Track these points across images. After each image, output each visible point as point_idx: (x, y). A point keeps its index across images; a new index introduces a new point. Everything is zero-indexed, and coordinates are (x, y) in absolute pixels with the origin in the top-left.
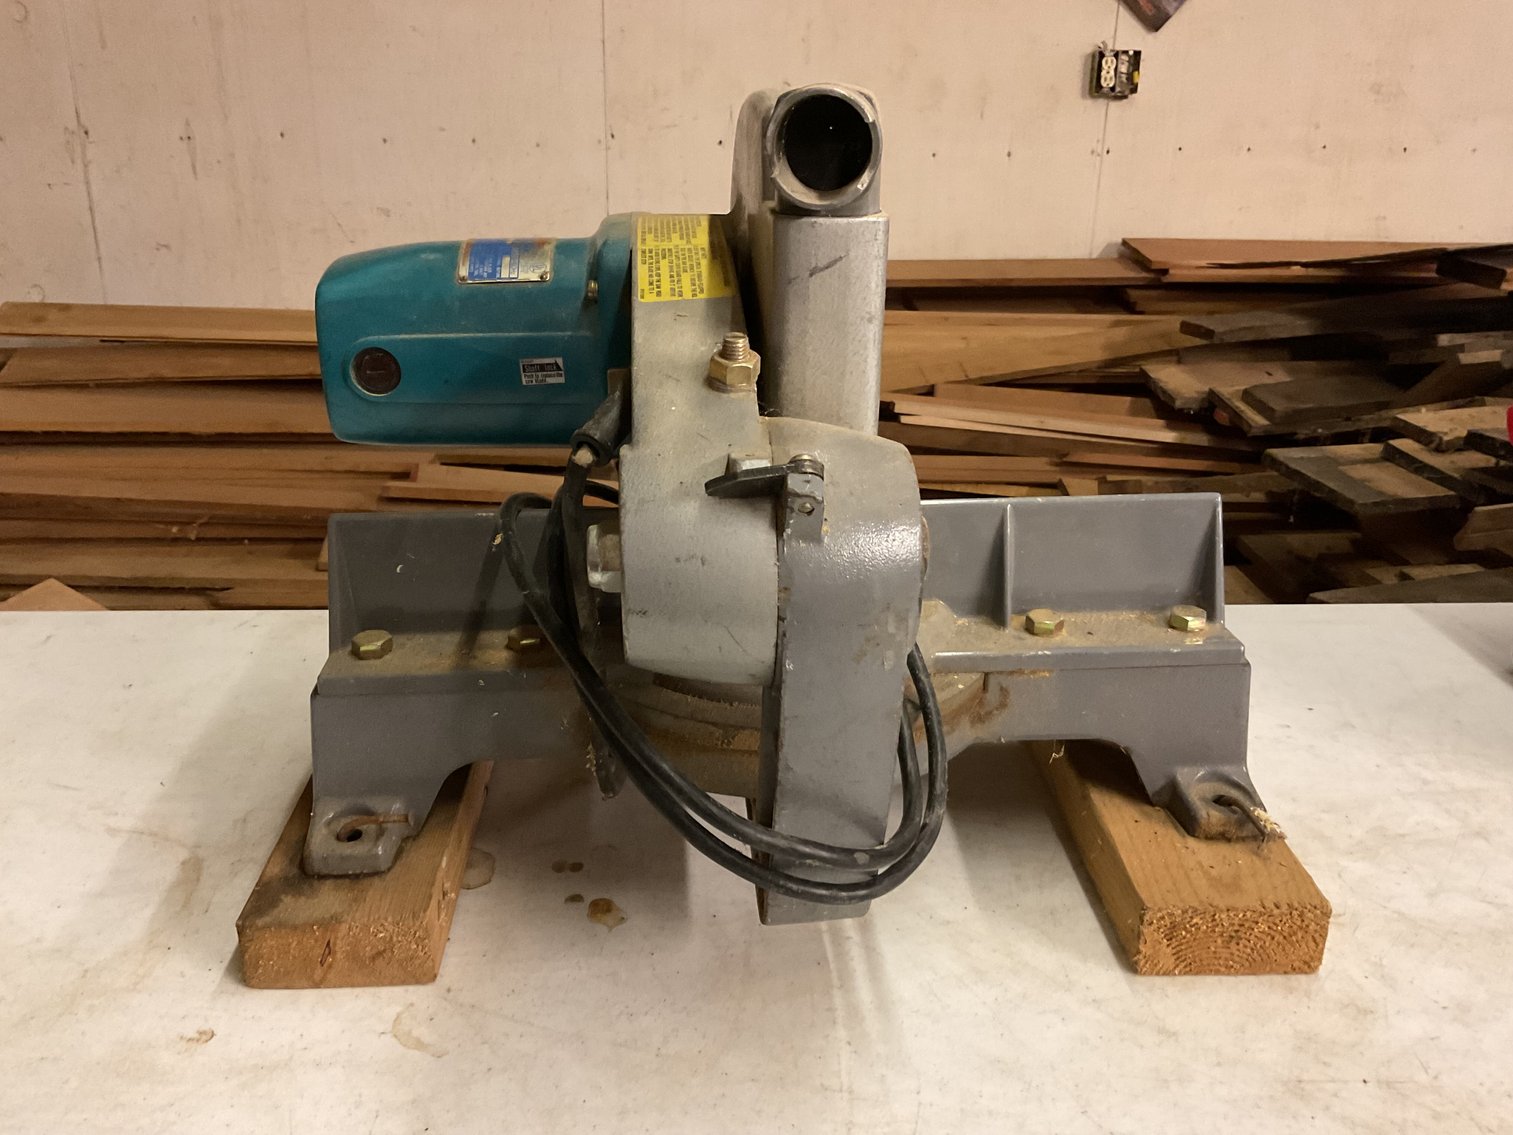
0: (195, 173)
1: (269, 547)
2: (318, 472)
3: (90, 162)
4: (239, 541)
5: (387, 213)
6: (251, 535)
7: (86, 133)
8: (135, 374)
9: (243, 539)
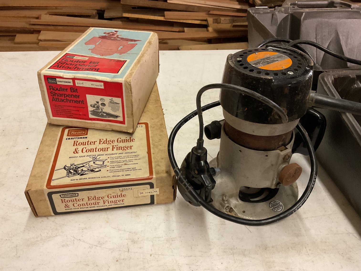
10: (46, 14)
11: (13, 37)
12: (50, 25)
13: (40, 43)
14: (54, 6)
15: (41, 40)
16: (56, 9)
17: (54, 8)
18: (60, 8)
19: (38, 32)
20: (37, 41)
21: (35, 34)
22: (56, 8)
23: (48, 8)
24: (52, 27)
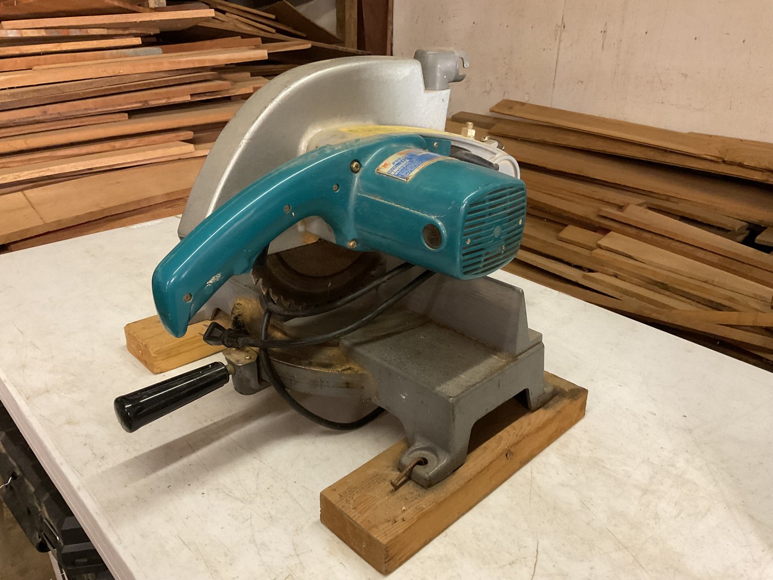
0: (603, 48)
1: (553, 225)
2: (587, 197)
3: (562, 40)
4: (542, 219)
5: (686, 76)
6: (549, 218)
7: (564, 27)
8: (536, 138)
9: (545, 219)
10: (640, 205)
11: (561, 227)
12: (630, 226)
13: (598, 251)
14: (665, 195)
15: (601, 246)
16: (667, 200)
17: (664, 197)
18: (674, 200)
19: (605, 231)
20: (595, 246)
21: (599, 233)
22: (668, 198)
23: (652, 195)
24: (633, 231)
